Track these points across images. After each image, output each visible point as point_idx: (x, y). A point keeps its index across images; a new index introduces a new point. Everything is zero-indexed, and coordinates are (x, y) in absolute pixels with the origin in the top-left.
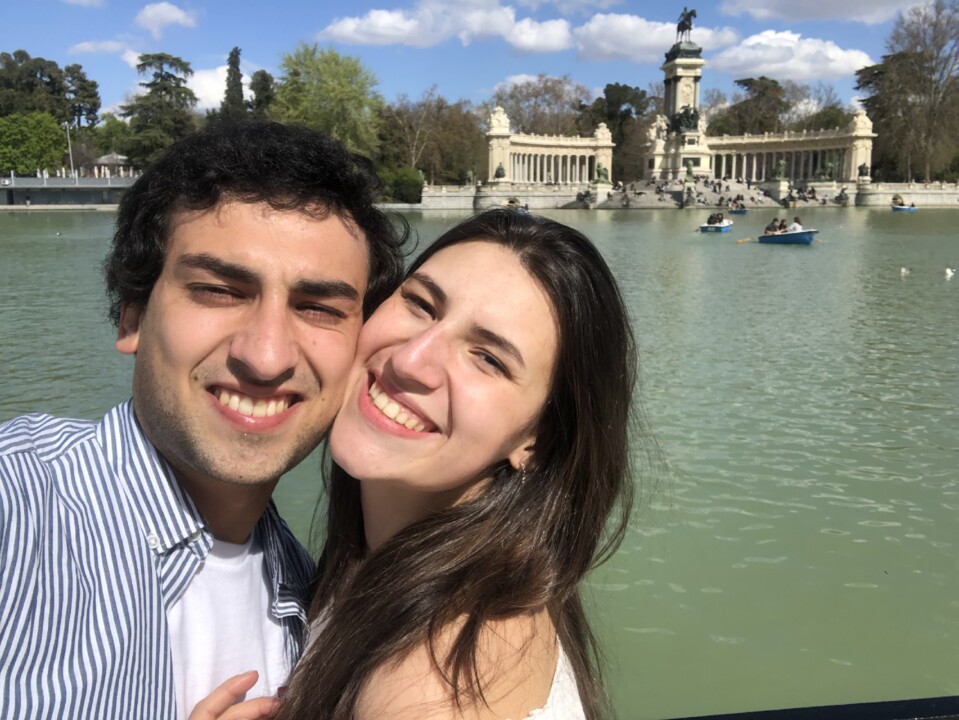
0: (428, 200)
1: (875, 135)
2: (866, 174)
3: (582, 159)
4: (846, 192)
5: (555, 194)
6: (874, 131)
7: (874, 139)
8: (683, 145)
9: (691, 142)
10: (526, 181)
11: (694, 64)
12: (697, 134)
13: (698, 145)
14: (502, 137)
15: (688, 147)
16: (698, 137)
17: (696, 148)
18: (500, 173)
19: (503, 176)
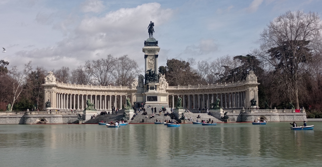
1: (259, 84)
2: (255, 105)
4: (227, 114)
5: (69, 116)
6: (258, 82)
7: (259, 86)
8: (148, 90)
9: (152, 88)
11: (154, 49)
12: (156, 84)
13: (156, 90)
14: (50, 87)
15: (150, 91)
16: (156, 86)
17: (154, 91)
18: (48, 104)
19: (50, 106)
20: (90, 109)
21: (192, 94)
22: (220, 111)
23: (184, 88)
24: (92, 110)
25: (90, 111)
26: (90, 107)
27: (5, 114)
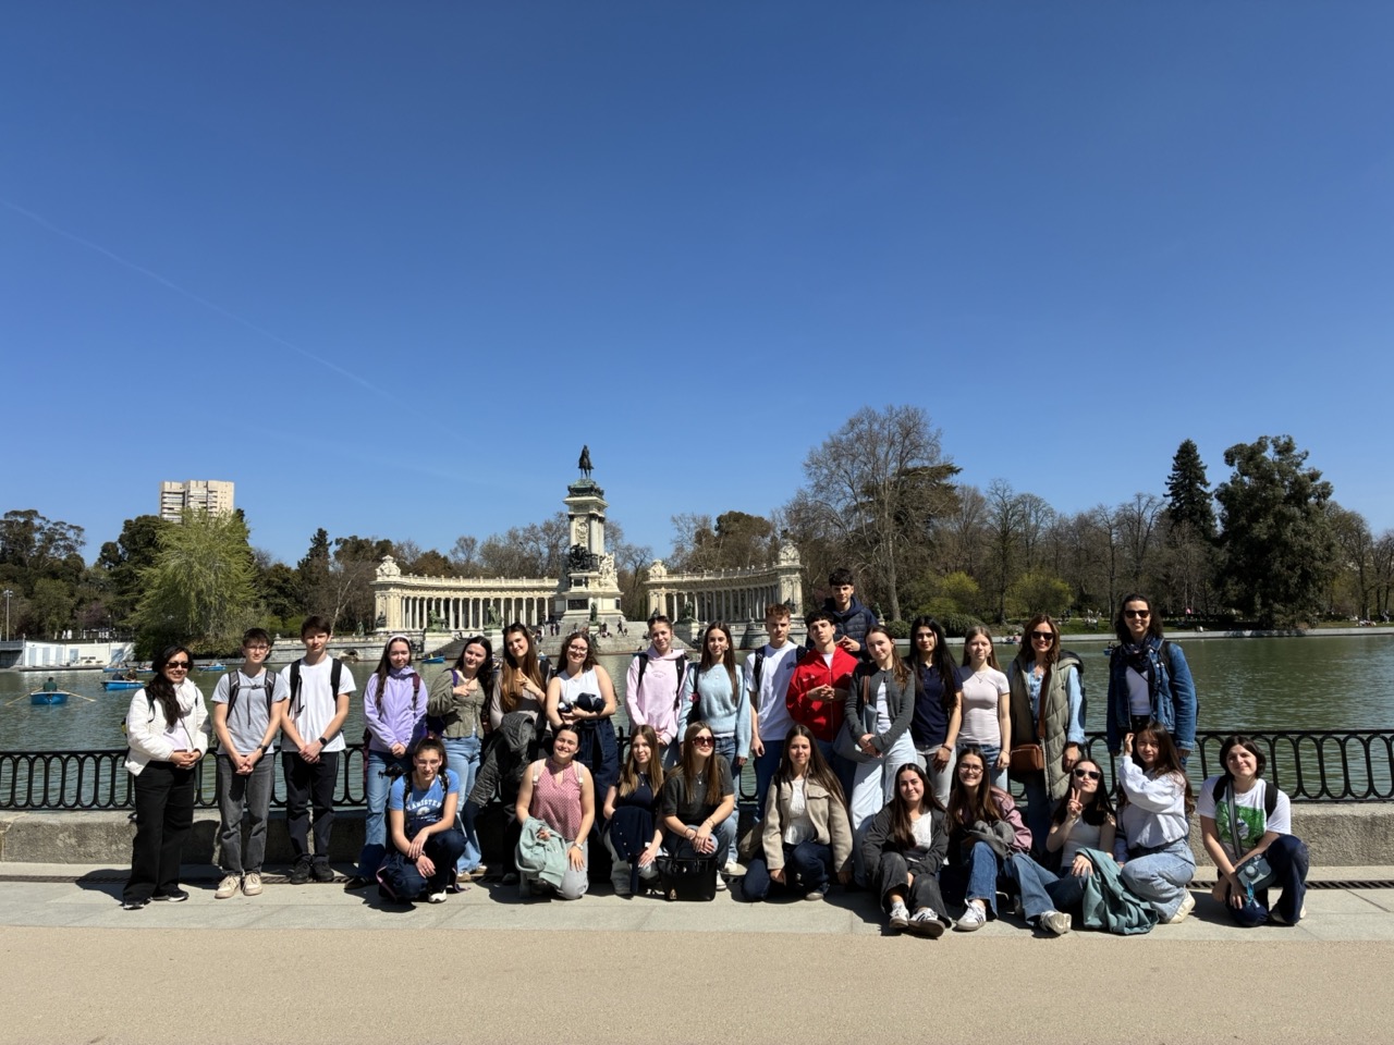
0: (277, 653)
1: (803, 566)
2: (795, 611)
3: (530, 602)
6: (801, 562)
7: (802, 571)
8: (571, 587)
9: (578, 583)
10: (411, 629)
11: (585, 502)
12: (585, 574)
13: (587, 586)
14: (386, 586)
15: (574, 589)
16: (586, 578)
17: (582, 589)
18: (383, 621)
19: (383, 626)
20: (434, 631)
21: (710, 589)
22: (691, 628)
23: (697, 578)
24: (440, 631)
25: (435, 634)
26: (435, 627)
27: (289, 642)
